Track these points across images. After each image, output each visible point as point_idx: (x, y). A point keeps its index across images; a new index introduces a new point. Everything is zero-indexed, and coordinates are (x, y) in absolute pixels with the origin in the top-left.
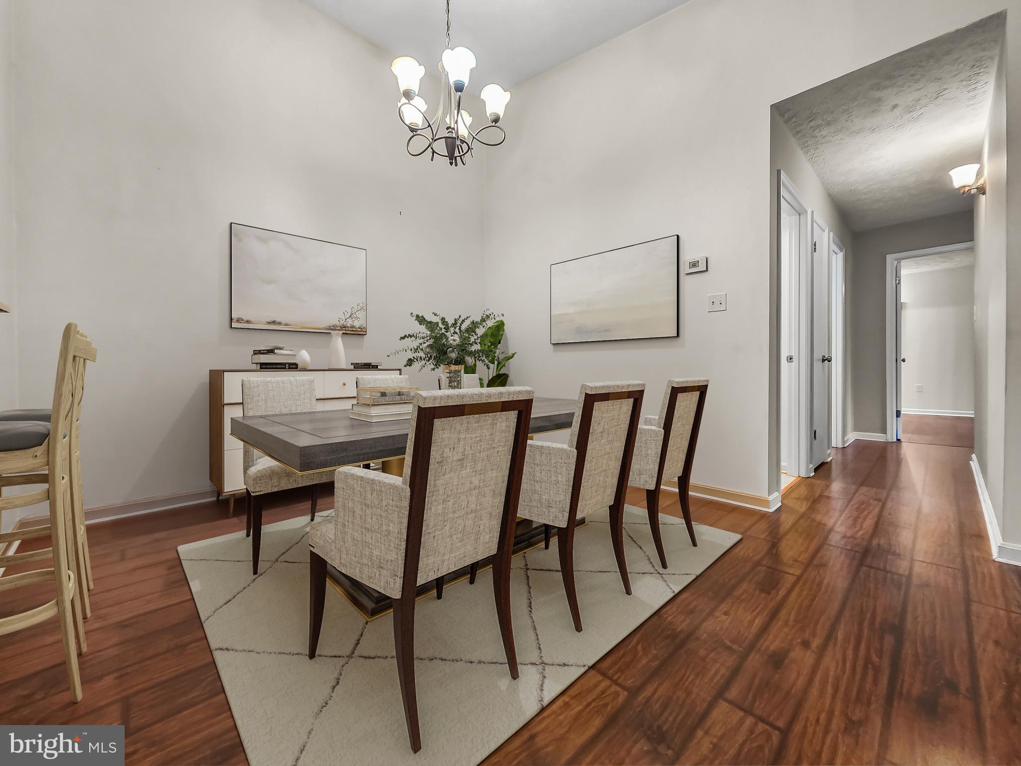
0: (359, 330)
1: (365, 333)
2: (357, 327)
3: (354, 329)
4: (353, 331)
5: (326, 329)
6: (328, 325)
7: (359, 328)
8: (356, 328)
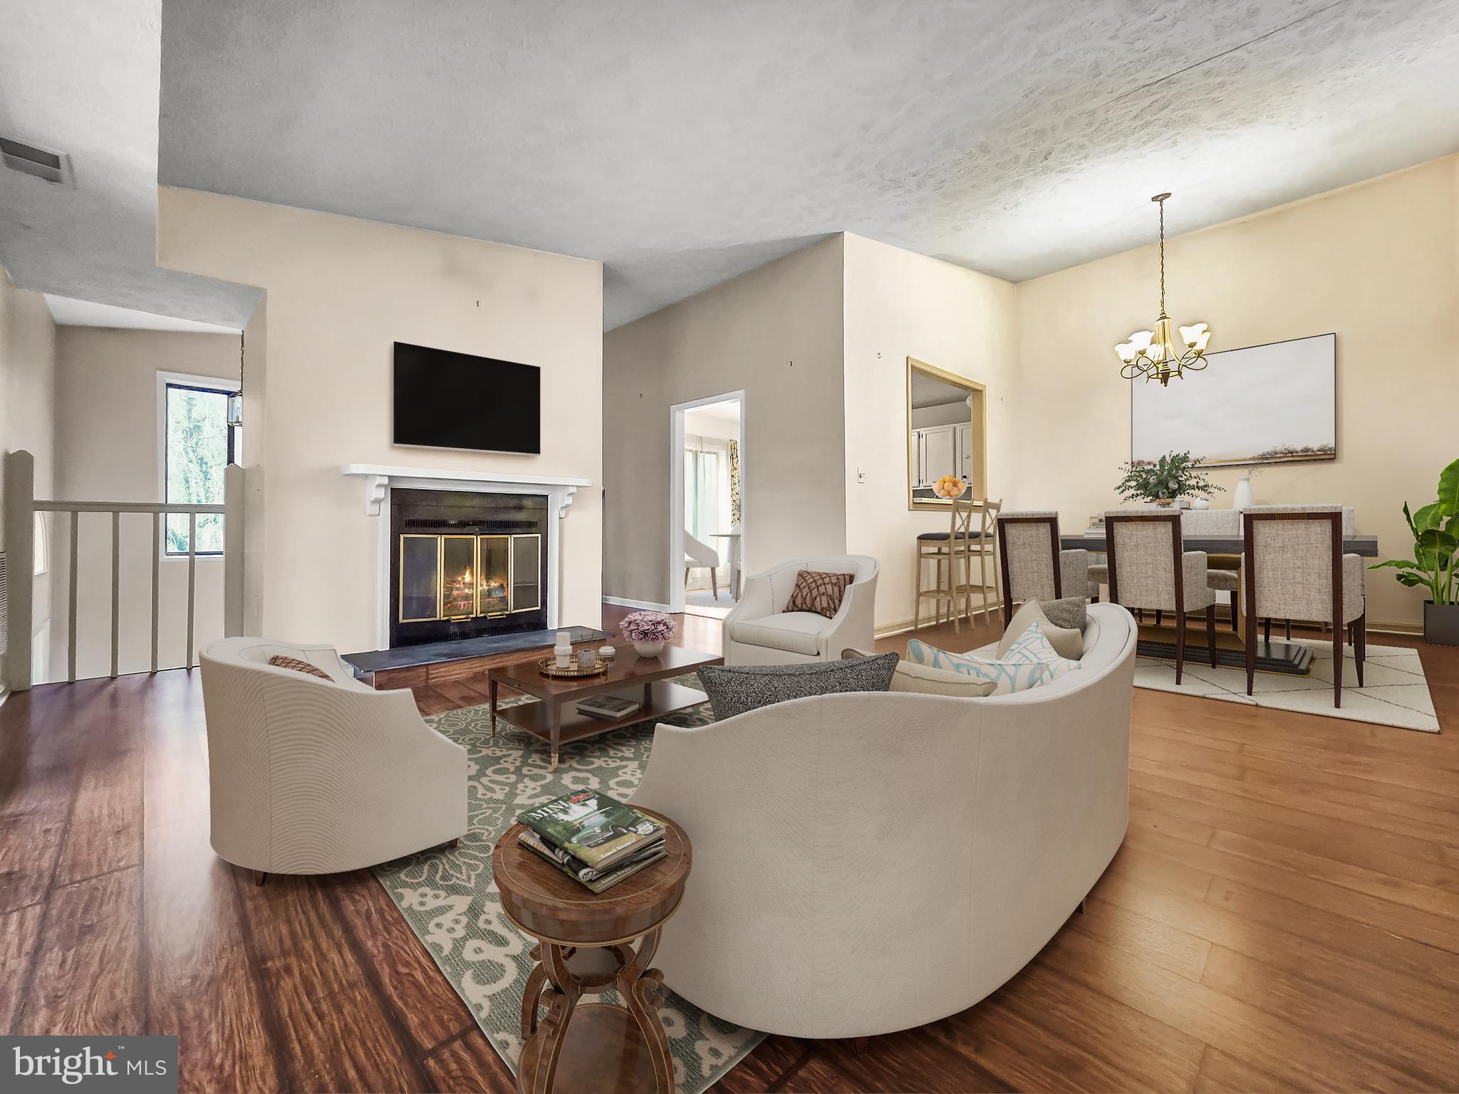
0: (1318, 453)
1: (1332, 457)
2: (1315, 449)
3: (1309, 453)
4: (1306, 456)
5: (1259, 459)
6: (1261, 453)
7: (1319, 451)
8: (1313, 451)
